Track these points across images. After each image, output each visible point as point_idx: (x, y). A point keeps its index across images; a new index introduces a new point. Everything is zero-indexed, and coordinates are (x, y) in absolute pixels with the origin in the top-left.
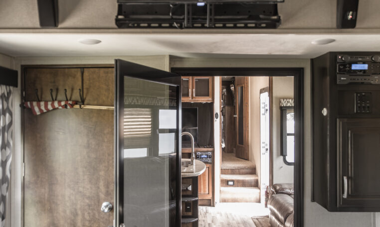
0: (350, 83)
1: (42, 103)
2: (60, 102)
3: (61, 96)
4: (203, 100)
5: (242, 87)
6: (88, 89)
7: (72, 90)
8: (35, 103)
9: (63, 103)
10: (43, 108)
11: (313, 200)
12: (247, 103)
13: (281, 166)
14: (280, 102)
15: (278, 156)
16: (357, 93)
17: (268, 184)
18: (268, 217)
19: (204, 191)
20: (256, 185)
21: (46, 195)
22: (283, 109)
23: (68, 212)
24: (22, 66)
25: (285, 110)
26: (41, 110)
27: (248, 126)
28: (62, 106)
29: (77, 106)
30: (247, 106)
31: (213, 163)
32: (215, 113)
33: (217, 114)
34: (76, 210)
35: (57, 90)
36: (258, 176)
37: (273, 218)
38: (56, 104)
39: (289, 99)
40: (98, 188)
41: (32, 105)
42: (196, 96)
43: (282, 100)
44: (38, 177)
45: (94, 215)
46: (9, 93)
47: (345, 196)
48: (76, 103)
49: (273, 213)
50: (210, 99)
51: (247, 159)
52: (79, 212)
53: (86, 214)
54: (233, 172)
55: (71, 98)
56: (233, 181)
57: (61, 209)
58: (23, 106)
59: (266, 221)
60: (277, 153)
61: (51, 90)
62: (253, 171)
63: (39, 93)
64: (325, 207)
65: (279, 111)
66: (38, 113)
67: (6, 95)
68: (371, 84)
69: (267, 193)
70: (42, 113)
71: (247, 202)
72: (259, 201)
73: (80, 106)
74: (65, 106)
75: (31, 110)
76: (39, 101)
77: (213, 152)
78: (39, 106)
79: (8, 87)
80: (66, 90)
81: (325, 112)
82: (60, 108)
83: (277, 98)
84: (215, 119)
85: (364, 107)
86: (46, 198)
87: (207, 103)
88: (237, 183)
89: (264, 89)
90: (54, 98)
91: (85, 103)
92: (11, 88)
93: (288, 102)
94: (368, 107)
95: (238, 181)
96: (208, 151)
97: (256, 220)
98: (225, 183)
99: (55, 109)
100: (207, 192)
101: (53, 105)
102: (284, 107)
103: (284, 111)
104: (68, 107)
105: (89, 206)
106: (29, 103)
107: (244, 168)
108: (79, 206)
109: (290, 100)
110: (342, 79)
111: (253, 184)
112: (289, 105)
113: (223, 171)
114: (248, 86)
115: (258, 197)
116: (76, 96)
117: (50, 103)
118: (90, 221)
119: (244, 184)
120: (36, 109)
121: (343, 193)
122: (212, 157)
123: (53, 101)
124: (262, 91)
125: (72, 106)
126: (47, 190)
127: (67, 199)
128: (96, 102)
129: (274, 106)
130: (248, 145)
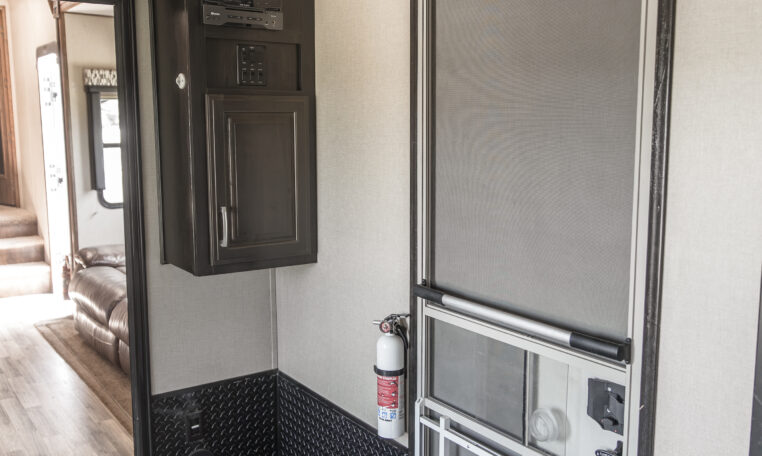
0: (228, 25)
11: (165, 260)
13: (94, 211)
14: (84, 76)
15: (86, 190)
16: (241, 46)
17: (67, 251)
18: (71, 318)
20: (41, 256)
22: (92, 90)
25: (98, 93)
30: (8, 87)
36: (43, 238)
37: (84, 318)
39: (105, 69)
43: (89, 72)
47: (225, 243)
49: (83, 308)
51: (15, 204)
59: (67, 327)
60: (85, 184)
62: (32, 229)
64: (189, 269)
65: (84, 95)
68: (265, 29)
69: (66, 269)
71: (20, 294)
72: (50, 290)
81: (181, 81)
83: (76, 67)
85: (253, 73)
89: (45, 47)
93: (102, 76)
94: (261, 74)
97: (46, 330)
102: (93, 86)
103: (94, 96)
107: (11, 224)
109: (107, 73)
110: (212, 13)
111: (33, 255)
112: (104, 82)
114: (5, 41)
115: (47, 282)
119: (11, 258)
121: (221, 238)
124: (41, 51)
129: (72, 84)
130: (15, 175)
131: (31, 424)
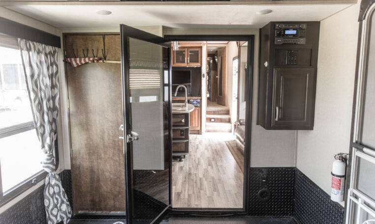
0: (284, 44)
1: (78, 59)
2: (89, 58)
3: (90, 54)
4: (195, 65)
5: (222, 57)
6: (108, 50)
7: (98, 50)
8: (73, 59)
9: (91, 59)
10: (78, 62)
11: (258, 124)
12: (225, 68)
15: (243, 101)
16: (288, 51)
17: (236, 120)
18: (235, 140)
19: (195, 125)
20: (229, 121)
21: (84, 120)
23: (99, 130)
24: (63, 34)
26: (77, 64)
27: (225, 84)
28: (91, 61)
29: (101, 61)
30: (225, 71)
31: (201, 107)
32: (202, 74)
33: (204, 75)
34: (103, 129)
35: (88, 50)
36: (230, 115)
37: (238, 141)
38: (87, 60)
40: (118, 115)
41: (71, 60)
42: (190, 62)
44: (78, 108)
45: (116, 133)
46: (55, 52)
47: (277, 119)
48: (100, 59)
49: (238, 138)
50: (199, 64)
51: (224, 105)
52: (106, 131)
53: (110, 132)
54: (214, 113)
55: (97, 55)
56: (214, 119)
57: (94, 129)
58: (65, 61)
59: (234, 143)
60: (242, 100)
61: (83, 50)
62: (228, 112)
63: (76, 53)
64: (264, 127)
65: (244, 71)
66: (75, 66)
67: (52, 52)
68: (298, 44)
69: (235, 125)
70: (78, 66)
71: (222, 131)
72: (231, 132)
73: (103, 61)
74: (93, 61)
75: (71, 64)
76: (75, 57)
77: (201, 100)
78: (76, 61)
79: (53, 47)
80: (93, 50)
81: (266, 64)
82: (90, 62)
83: (243, 63)
84: (203, 78)
85: (292, 60)
86: (84, 122)
87: (197, 68)
88: (216, 120)
89: (235, 57)
90: (86, 55)
91: (107, 59)
92: (57, 48)
94: (295, 60)
95: (218, 119)
96: (197, 99)
97: (227, 143)
98: (209, 120)
99: (86, 63)
100: (197, 125)
101: (85, 60)
104: (95, 62)
105: (112, 127)
106: (69, 59)
107: (222, 111)
108: (105, 127)
110: (278, 40)
111: (227, 120)
113: (208, 113)
114: (225, 56)
115: (230, 129)
116: (100, 55)
117: (83, 59)
118: (113, 136)
119: (221, 121)
120: (74, 63)
121: (275, 117)
122: (200, 103)
123: (85, 57)
124: (234, 59)
125: (98, 61)
126: (84, 117)
127: (98, 122)
128: (113, 59)
129: (241, 68)
130: (225, 96)
131: (218, 169)
